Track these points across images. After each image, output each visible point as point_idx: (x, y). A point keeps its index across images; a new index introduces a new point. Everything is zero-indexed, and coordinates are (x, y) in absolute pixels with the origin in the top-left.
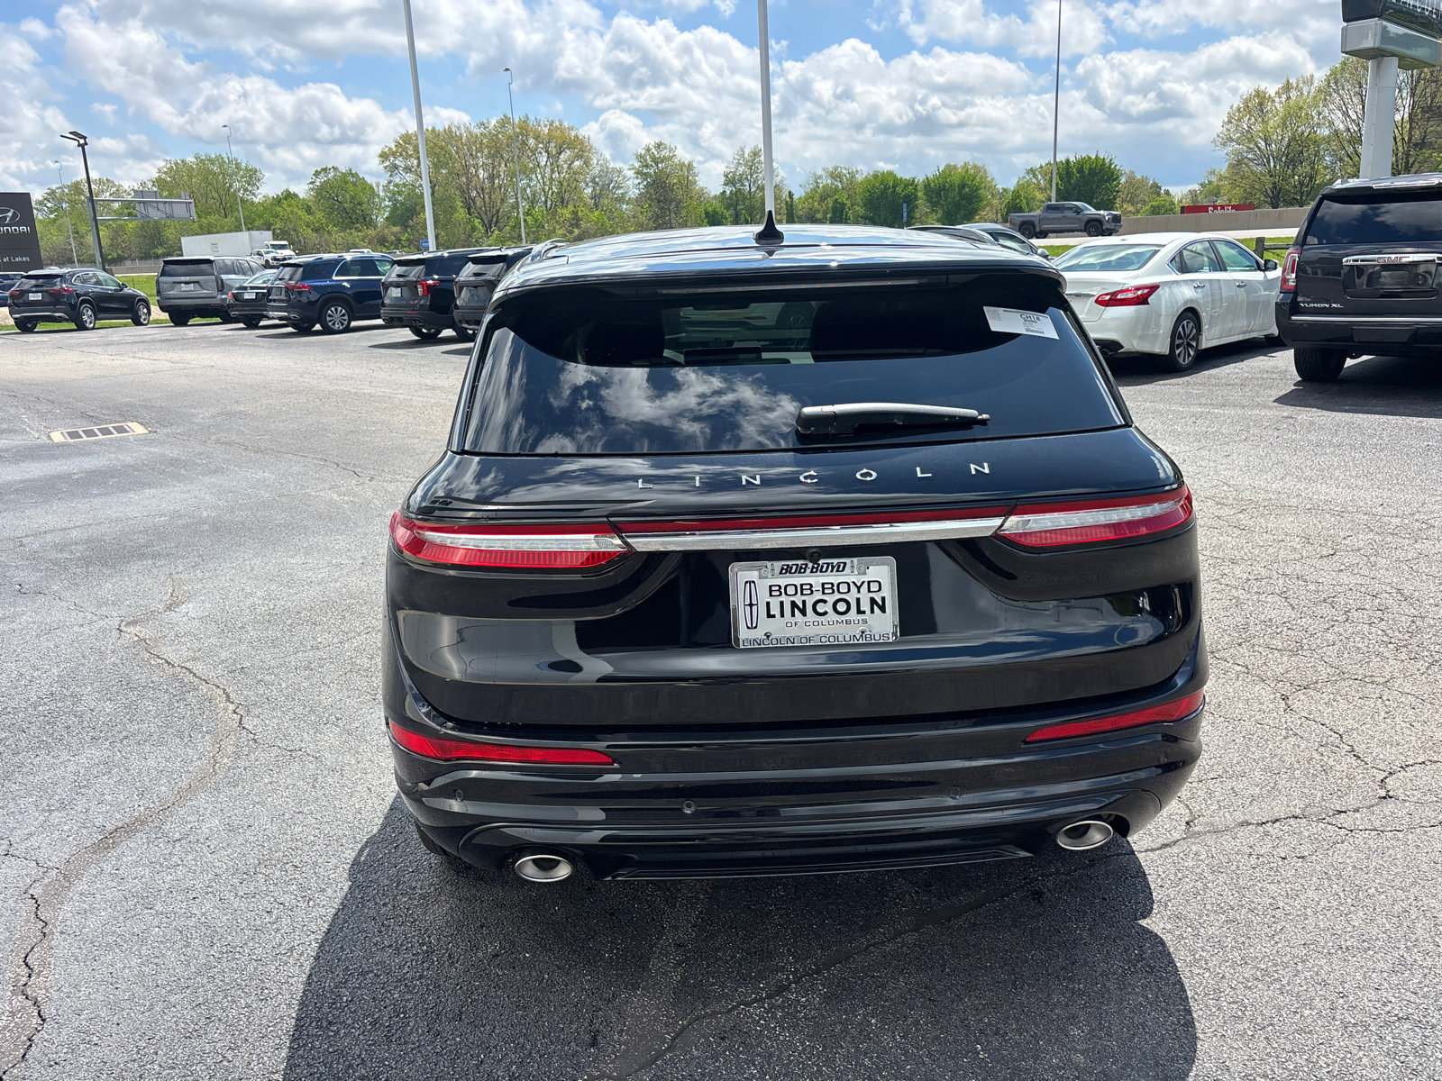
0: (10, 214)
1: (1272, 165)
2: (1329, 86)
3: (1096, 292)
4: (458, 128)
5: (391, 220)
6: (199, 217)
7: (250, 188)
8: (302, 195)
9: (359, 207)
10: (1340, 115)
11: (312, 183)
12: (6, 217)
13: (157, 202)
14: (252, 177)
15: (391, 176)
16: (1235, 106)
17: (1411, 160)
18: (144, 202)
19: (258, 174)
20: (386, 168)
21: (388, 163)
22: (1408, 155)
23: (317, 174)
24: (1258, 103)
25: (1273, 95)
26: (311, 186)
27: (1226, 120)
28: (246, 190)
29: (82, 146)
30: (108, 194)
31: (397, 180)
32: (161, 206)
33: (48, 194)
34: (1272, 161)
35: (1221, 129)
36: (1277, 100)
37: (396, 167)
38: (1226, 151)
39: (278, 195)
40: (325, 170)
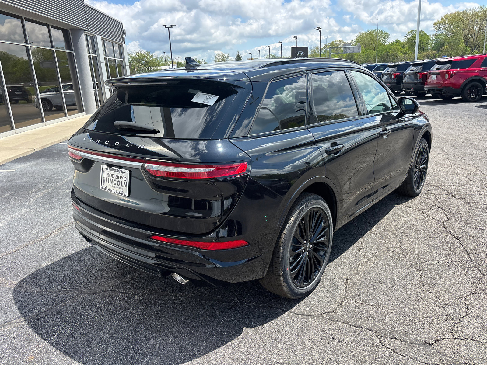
0: (302, 53)
4: (469, 10)
5: (434, 49)
6: (366, 51)
7: (384, 40)
8: (402, 41)
9: (422, 44)
11: (406, 36)
12: (301, 54)
13: (350, 47)
14: (386, 36)
15: (437, 32)
18: (346, 47)
19: (388, 35)
20: (435, 29)
21: (436, 27)
23: (409, 33)
26: (406, 38)
28: (383, 41)
29: (320, 31)
30: (341, 45)
31: (439, 33)
32: (351, 48)
33: (324, 46)
37: (440, 28)
39: (393, 42)
40: (412, 31)
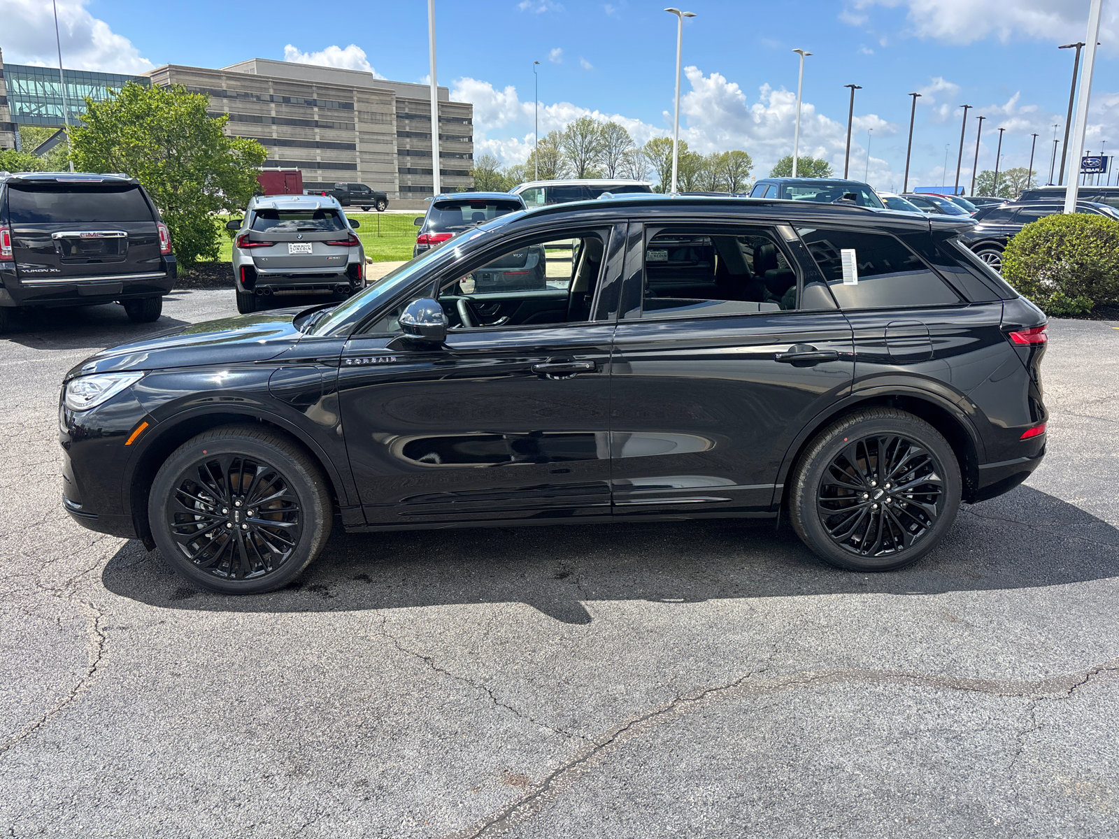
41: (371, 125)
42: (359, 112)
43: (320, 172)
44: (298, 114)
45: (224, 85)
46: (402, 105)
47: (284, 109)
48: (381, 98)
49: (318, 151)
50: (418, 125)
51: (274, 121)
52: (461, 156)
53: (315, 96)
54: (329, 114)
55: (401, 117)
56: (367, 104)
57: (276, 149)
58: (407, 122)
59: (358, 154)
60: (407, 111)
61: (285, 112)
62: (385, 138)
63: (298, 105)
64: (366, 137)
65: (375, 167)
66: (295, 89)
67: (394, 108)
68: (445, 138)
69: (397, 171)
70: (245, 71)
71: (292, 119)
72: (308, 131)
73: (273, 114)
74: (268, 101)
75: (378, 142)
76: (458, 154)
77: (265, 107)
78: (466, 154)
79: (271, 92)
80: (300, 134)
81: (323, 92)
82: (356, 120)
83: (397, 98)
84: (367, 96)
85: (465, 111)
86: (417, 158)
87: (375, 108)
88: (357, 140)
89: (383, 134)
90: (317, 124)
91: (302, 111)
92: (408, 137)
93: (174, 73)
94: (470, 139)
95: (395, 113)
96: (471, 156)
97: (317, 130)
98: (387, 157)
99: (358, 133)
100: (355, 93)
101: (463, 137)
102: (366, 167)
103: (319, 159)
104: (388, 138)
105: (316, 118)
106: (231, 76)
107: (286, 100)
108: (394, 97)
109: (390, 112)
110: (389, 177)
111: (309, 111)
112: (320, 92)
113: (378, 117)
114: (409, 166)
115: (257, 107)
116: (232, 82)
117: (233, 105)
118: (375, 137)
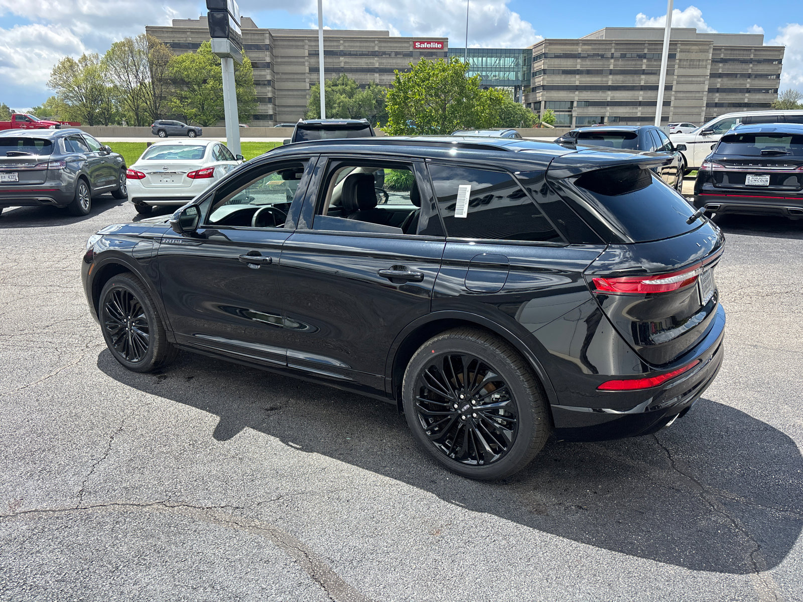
1: (84, 101)
2: (108, 61)
3: (188, 171)
10: (117, 78)
16: (57, 66)
17: (158, 105)
22: (155, 103)
24: (69, 66)
25: (77, 62)
27: (52, 73)
34: (84, 99)
35: (50, 78)
36: (80, 65)
38: (56, 91)
41: (688, 70)
42: (680, 60)
43: (640, 108)
44: (630, 65)
45: (579, 49)
46: (718, 52)
47: (620, 62)
48: (700, 47)
49: (641, 93)
50: (731, 67)
51: (611, 72)
52: (767, 91)
53: (646, 51)
54: (655, 63)
55: (717, 62)
56: (687, 53)
57: (609, 93)
58: (721, 65)
59: (673, 93)
60: (722, 56)
61: (621, 64)
62: (699, 79)
63: (632, 58)
64: (682, 79)
65: (686, 103)
66: (631, 47)
67: (711, 55)
68: (753, 76)
69: (705, 105)
70: (597, 38)
71: (625, 70)
72: (636, 78)
73: (611, 67)
74: (609, 58)
75: (692, 83)
76: (764, 89)
77: (606, 63)
78: (771, 89)
79: (613, 51)
80: (629, 80)
81: (653, 47)
82: (676, 66)
83: (714, 46)
84: (688, 47)
85: (776, 53)
86: (724, 94)
87: (693, 56)
88: (675, 82)
89: (698, 76)
90: (644, 72)
91: (634, 63)
92: (719, 77)
93: (548, 44)
94: (778, 76)
95: (710, 58)
96: (776, 91)
97: (643, 77)
98: (697, 95)
99: (676, 77)
100: (679, 45)
101: (771, 75)
102: (679, 103)
103: (641, 99)
104: (702, 79)
105: (644, 67)
106: (586, 42)
107: (623, 56)
108: (712, 46)
109: (706, 58)
110: (696, 110)
111: (639, 63)
112: (651, 47)
113: (695, 63)
114: (717, 101)
115: (600, 63)
116: (586, 47)
117: (584, 63)
118: (690, 79)
